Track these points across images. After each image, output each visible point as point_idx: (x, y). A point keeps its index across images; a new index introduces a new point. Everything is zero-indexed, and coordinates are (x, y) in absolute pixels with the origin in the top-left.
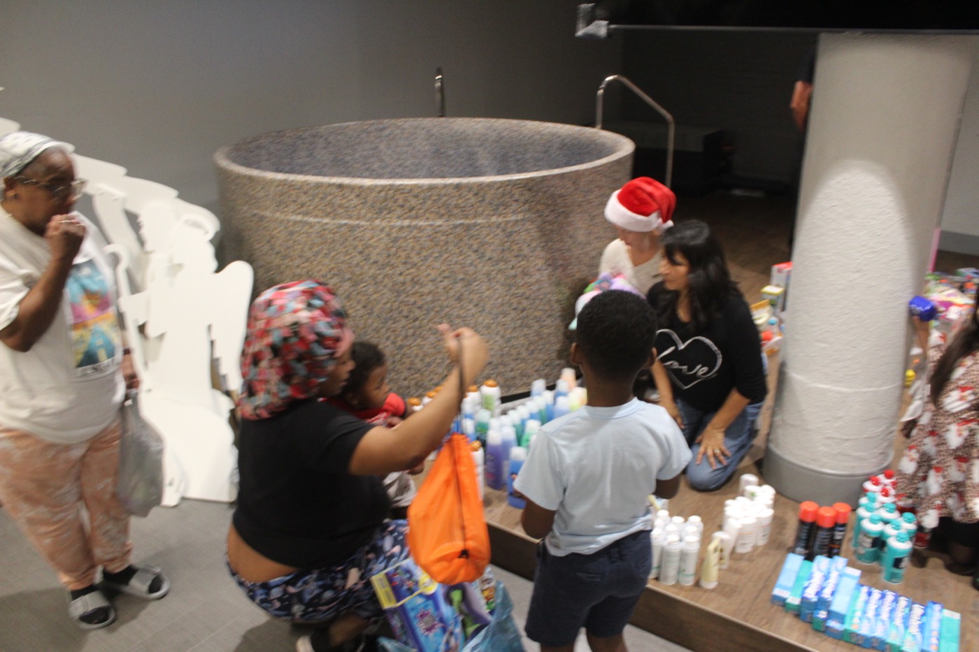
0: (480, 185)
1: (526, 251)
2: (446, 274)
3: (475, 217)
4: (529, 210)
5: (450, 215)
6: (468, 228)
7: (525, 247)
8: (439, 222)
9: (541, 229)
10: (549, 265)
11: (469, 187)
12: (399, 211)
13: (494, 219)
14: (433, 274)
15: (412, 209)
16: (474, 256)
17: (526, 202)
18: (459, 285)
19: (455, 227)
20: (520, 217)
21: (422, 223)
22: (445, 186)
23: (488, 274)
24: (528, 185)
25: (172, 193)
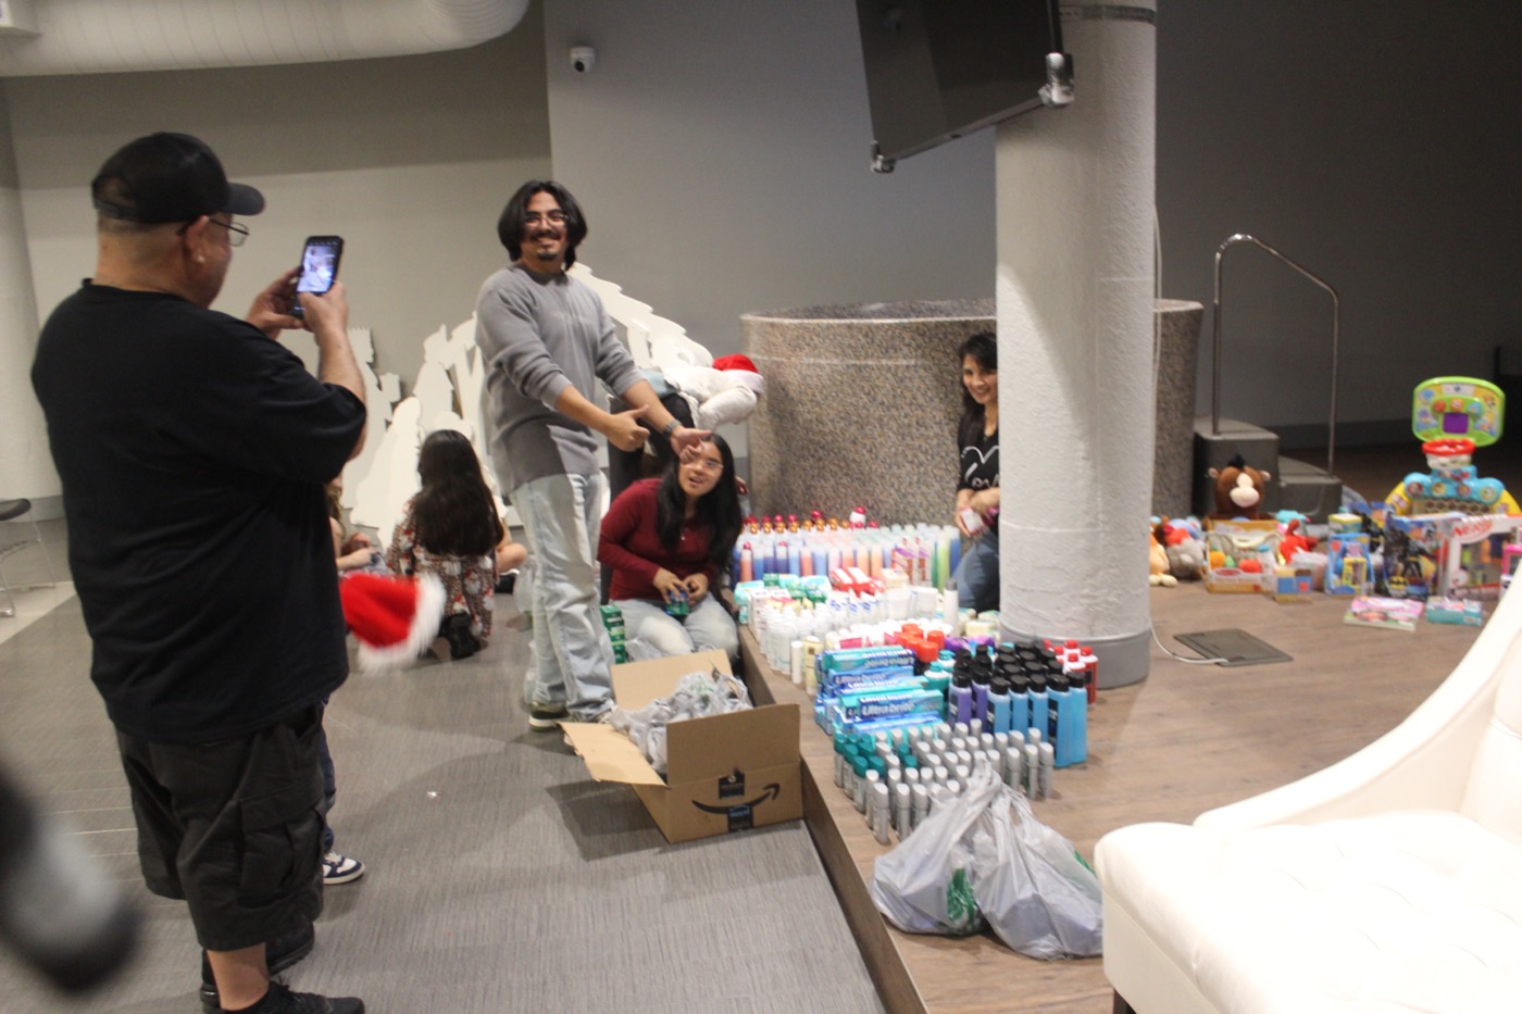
0: (869, 327)
1: (921, 400)
2: (843, 415)
3: (867, 357)
4: (923, 356)
5: (845, 355)
6: (859, 369)
7: (919, 395)
8: (836, 361)
9: (937, 378)
10: (951, 420)
11: (859, 328)
12: (807, 349)
13: (884, 362)
14: (832, 413)
15: (815, 347)
16: (865, 399)
17: (919, 347)
18: (853, 428)
19: (848, 367)
20: (912, 362)
21: (823, 362)
22: (839, 325)
23: (880, 420)
24: (920, 331)
25: (683, 330)
